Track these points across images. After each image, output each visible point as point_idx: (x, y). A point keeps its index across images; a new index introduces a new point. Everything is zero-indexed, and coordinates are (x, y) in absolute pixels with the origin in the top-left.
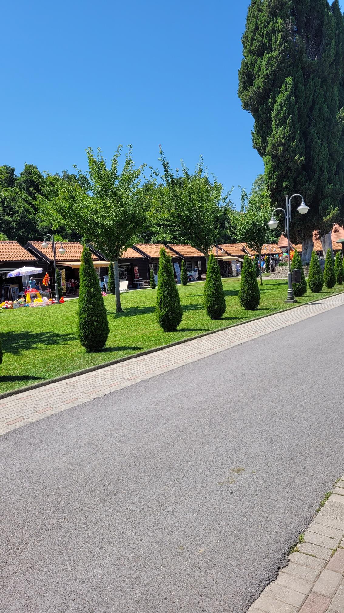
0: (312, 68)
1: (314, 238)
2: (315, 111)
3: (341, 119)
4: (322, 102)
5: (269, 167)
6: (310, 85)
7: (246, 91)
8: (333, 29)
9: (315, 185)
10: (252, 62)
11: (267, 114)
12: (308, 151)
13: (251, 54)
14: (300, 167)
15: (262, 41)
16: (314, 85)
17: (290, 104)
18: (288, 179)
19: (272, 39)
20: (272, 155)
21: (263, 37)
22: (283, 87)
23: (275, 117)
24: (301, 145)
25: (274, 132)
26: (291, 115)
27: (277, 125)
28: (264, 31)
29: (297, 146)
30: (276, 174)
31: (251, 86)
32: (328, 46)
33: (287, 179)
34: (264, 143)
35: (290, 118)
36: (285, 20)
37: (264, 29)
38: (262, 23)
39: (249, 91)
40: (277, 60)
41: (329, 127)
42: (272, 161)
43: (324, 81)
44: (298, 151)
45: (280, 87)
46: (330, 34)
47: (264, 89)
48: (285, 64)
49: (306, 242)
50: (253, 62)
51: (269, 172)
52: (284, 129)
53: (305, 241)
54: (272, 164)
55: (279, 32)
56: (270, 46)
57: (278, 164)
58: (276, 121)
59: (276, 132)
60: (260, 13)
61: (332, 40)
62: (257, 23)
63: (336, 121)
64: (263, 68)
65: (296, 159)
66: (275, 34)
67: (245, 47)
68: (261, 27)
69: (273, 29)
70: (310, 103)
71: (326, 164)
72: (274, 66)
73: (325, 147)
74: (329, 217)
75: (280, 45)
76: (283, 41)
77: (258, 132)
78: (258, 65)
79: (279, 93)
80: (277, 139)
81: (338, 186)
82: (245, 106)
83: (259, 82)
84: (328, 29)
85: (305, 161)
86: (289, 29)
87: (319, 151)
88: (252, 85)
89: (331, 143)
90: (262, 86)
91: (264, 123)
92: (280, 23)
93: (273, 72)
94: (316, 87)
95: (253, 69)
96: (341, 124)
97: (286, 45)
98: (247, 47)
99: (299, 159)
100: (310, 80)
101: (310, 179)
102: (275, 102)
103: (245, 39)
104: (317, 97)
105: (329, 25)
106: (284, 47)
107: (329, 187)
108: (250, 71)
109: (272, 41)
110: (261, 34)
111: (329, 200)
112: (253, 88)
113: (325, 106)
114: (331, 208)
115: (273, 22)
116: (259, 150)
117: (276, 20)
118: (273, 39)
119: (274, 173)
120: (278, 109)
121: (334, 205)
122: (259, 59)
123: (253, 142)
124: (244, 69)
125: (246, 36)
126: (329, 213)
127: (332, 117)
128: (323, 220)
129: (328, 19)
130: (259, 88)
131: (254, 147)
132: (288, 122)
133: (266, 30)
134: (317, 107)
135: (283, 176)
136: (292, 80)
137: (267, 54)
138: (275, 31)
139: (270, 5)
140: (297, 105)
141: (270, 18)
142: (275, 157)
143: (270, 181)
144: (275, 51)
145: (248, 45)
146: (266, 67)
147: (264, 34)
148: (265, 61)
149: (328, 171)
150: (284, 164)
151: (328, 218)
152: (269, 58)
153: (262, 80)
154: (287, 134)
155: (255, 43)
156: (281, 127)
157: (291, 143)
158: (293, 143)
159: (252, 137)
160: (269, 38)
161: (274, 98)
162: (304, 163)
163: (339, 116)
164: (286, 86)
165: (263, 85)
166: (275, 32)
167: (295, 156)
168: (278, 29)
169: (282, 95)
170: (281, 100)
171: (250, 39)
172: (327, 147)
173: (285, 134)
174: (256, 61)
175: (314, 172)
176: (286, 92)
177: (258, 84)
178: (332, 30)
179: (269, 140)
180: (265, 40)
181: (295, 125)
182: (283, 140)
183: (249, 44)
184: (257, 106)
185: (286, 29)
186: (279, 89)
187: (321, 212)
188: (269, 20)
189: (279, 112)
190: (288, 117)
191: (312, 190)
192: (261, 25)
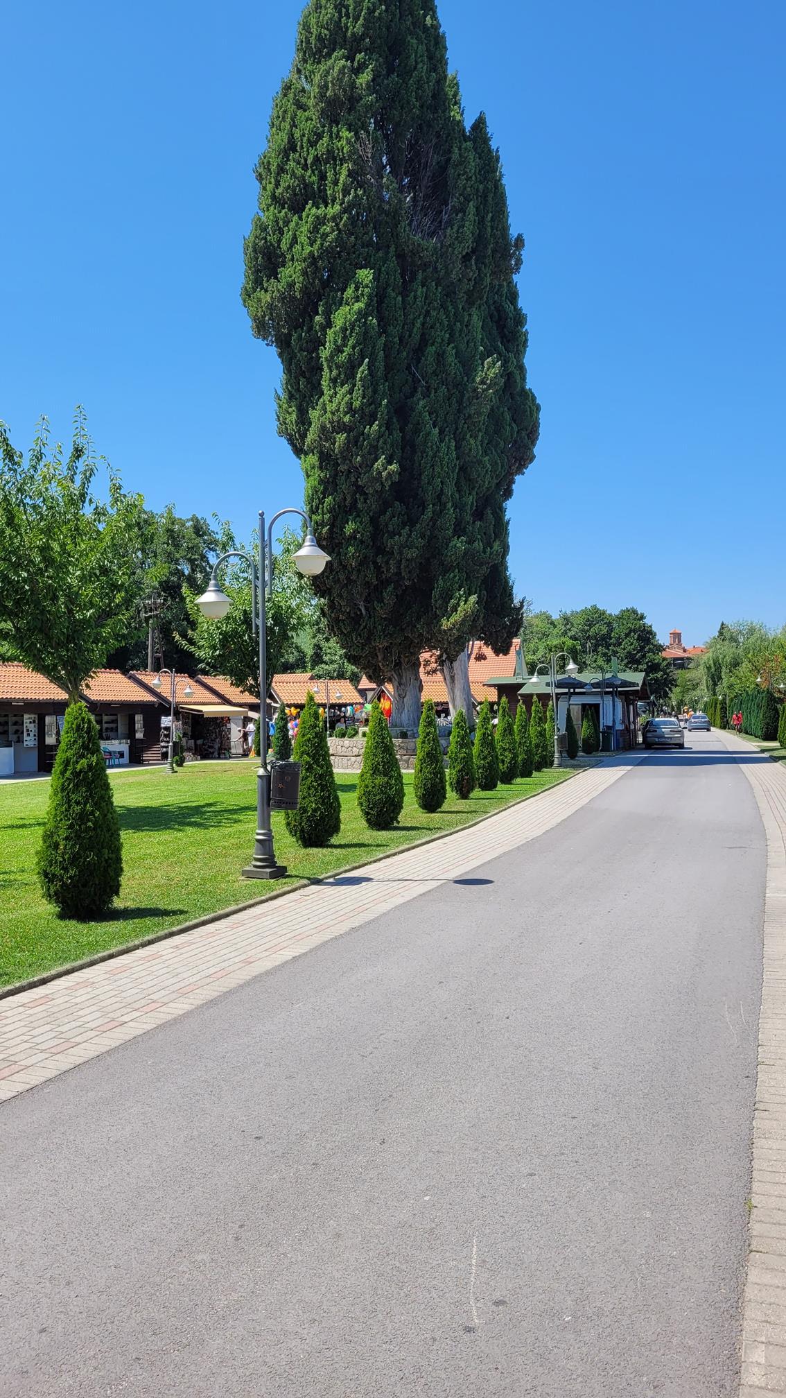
0: (421, 258)
1: (422, 669)
2: (426, 360)
3: (485, 383)
4: (443, 340)
5: (314, 481)
6: (415, 297)
7: (261, 289)
8: (471, 177)
9: (423, 537)
10: (278, 224)
11: (311, 353)
12: (407, 451)
13: (276, 205)
14: (387, 488)
15: (303, 176)
16: (426, 298)
17: (366, 333)
18: (358, 516)
19: (326, 176)
20: (321, 453)
21: (305, 167)
22: (349, 292)
23: (330, 360)
24: (389, 435)
25: (326, 398)
26: (367, 360)
27: (334, 381)
28: (308, 154)
29: (379, 437)
30: (329, 500)
31: (272, 280)
32: (460, 215)
33: (356, 517)
34: (303, 424)
35: (364, 367)
36: (356, 134)
37: (308, 150)
38: (304, 135)
39: (266, 291)
40: (337, 225)
41: (460, 402)
42: (321, 468)
43: (449, 294)
44: (382, 448)
45: (344, 290)
46: (465, 189)
47: (305, 290)
48: (356, 238)
49: (404, 678)
50: (281, 223)
51: (313, 495)
52: (351, 392)
53: (400, 676)
54: (319, 476)
55: (343, 161)
56: (322, 191)
57: (335, 475)
58: (331, 371)
59: (331, 397)
60: (299, 112)
61: (469, 202)
62: (291, 136)
63: (475, 390)
64: (303, 239)
65: (378, 469)
66: (335, 164)
67: (264, 188)
68: (302, 143)
69: (330, 152)
70: (416, 338)
71: (450, 490)
72: (329, 239)
73: (448, 448)
74: (456, 618)
75: (346, 192)
76: (352, 183)
77: (291, 397)
78: (290, 233)
79: (341, 305)
80: (333, 413)
81: (478, 545)
82: (257, 327)
83: (291, 272)
84: (459, 175)
85: (400, 474)
86: (367, 157)
87: (435, 456)
88: (276, 278)
89: (464, 439)
90: (299, 281)
91: (303, 374)
92: (347, 138)
93: (327, 253)
94: (429, 304)
95: (279, 241)
96: (486, 396)
97: (360, 192)
98: (268, 189)
99: (386, 468)
100: (416, 286)
101: (411, 521)
102: (329, 324)
103: (264, 168)
104: (432, 327)
105: (462, 168)
106: (353, 197)
107: (455, 545)
108: (271, 244)
109: (326, 179)
110: (303, 161)
111: (457, 577)
112: (276, 287)
113: (451, 351)
114: (461, 596)
115: (331, 137)
116: (291, 441)
117: (338, 131)
118: (330, 175)
119: (324, 497)
120: (336, 341)
121: (469, 589)
122: (296, 218)
123: (279, 420)
124: (256, 237)
125: (265, 161)
126: (455, 609)
127: (466, 379)
128: (441, 625)
129: (460, 155)
130: (291, 285)
131: (280, 433)
132: (359, 375)
133: (312, 151)
134: (431, 349)
135: (346, 506)
136: (371, 277)
137: (313, 206)
138: (332, 157)
139: (322, 95)
140: (383, 339)
141: (323, 126)
142: (326, 459)
143: (314, 517)
144: (333, 205)
145: (270, 183)
146: (309, 238)
147: (309, 161)
148: (307, 222)
149: (455, 506)
150: (348, 477)
151: (452, 620)
152: (317, 217)
153: (299, 266)
154: (356, 404)
155: (286, 180)
156: (342, 385)
157: (365, 428)
158: (370, 428)
159: (276, 407)
160: (320, 171)
161: (328, 314)
162: (396, 478)
163: (481, 376)
164: (357, 289)
165: (301, 279)
166: (335, 159)
167: (376, 460)
168: (341, 154)
169: (347, 310)
170: (342, 320)
171: (274, 168)
172: (453, 448)
173: (352, 403)
174: (287, 223)
175: (423, 505)
176: (356, 304)
177: (291, 277)
178: (468, 179)
179: (314, 414)
180: (310, 177)
181: (377, 384)
182: (347, 419)
183: (273, 180)
184: (286, 331)
185: (360, 156)
186: (339, 293)
187: (437, 606)
188: (321, 129)
189: (339, 350)
190: (360, 365)
191: (417, 548)
192: (302, 140)
